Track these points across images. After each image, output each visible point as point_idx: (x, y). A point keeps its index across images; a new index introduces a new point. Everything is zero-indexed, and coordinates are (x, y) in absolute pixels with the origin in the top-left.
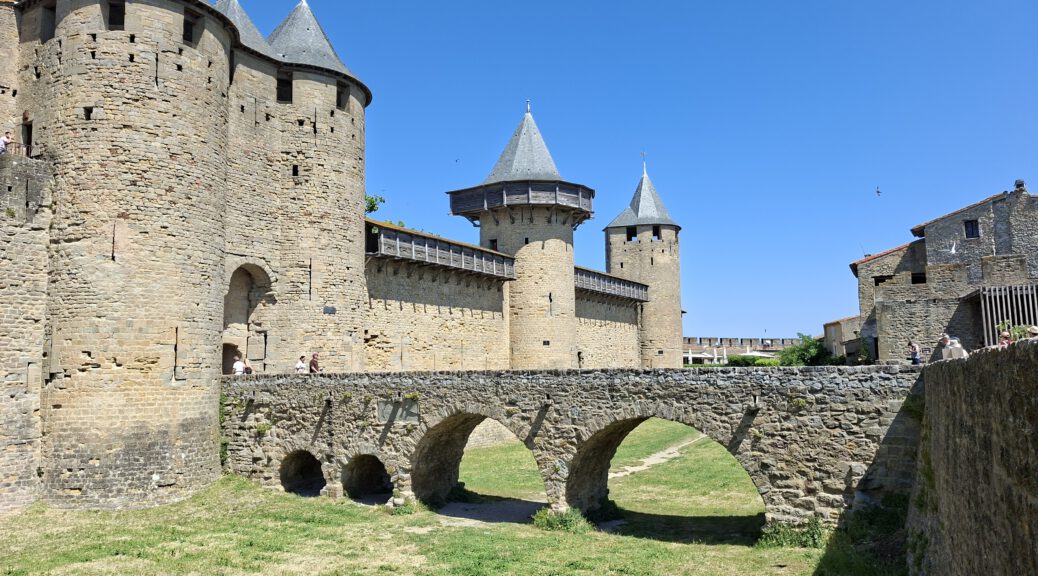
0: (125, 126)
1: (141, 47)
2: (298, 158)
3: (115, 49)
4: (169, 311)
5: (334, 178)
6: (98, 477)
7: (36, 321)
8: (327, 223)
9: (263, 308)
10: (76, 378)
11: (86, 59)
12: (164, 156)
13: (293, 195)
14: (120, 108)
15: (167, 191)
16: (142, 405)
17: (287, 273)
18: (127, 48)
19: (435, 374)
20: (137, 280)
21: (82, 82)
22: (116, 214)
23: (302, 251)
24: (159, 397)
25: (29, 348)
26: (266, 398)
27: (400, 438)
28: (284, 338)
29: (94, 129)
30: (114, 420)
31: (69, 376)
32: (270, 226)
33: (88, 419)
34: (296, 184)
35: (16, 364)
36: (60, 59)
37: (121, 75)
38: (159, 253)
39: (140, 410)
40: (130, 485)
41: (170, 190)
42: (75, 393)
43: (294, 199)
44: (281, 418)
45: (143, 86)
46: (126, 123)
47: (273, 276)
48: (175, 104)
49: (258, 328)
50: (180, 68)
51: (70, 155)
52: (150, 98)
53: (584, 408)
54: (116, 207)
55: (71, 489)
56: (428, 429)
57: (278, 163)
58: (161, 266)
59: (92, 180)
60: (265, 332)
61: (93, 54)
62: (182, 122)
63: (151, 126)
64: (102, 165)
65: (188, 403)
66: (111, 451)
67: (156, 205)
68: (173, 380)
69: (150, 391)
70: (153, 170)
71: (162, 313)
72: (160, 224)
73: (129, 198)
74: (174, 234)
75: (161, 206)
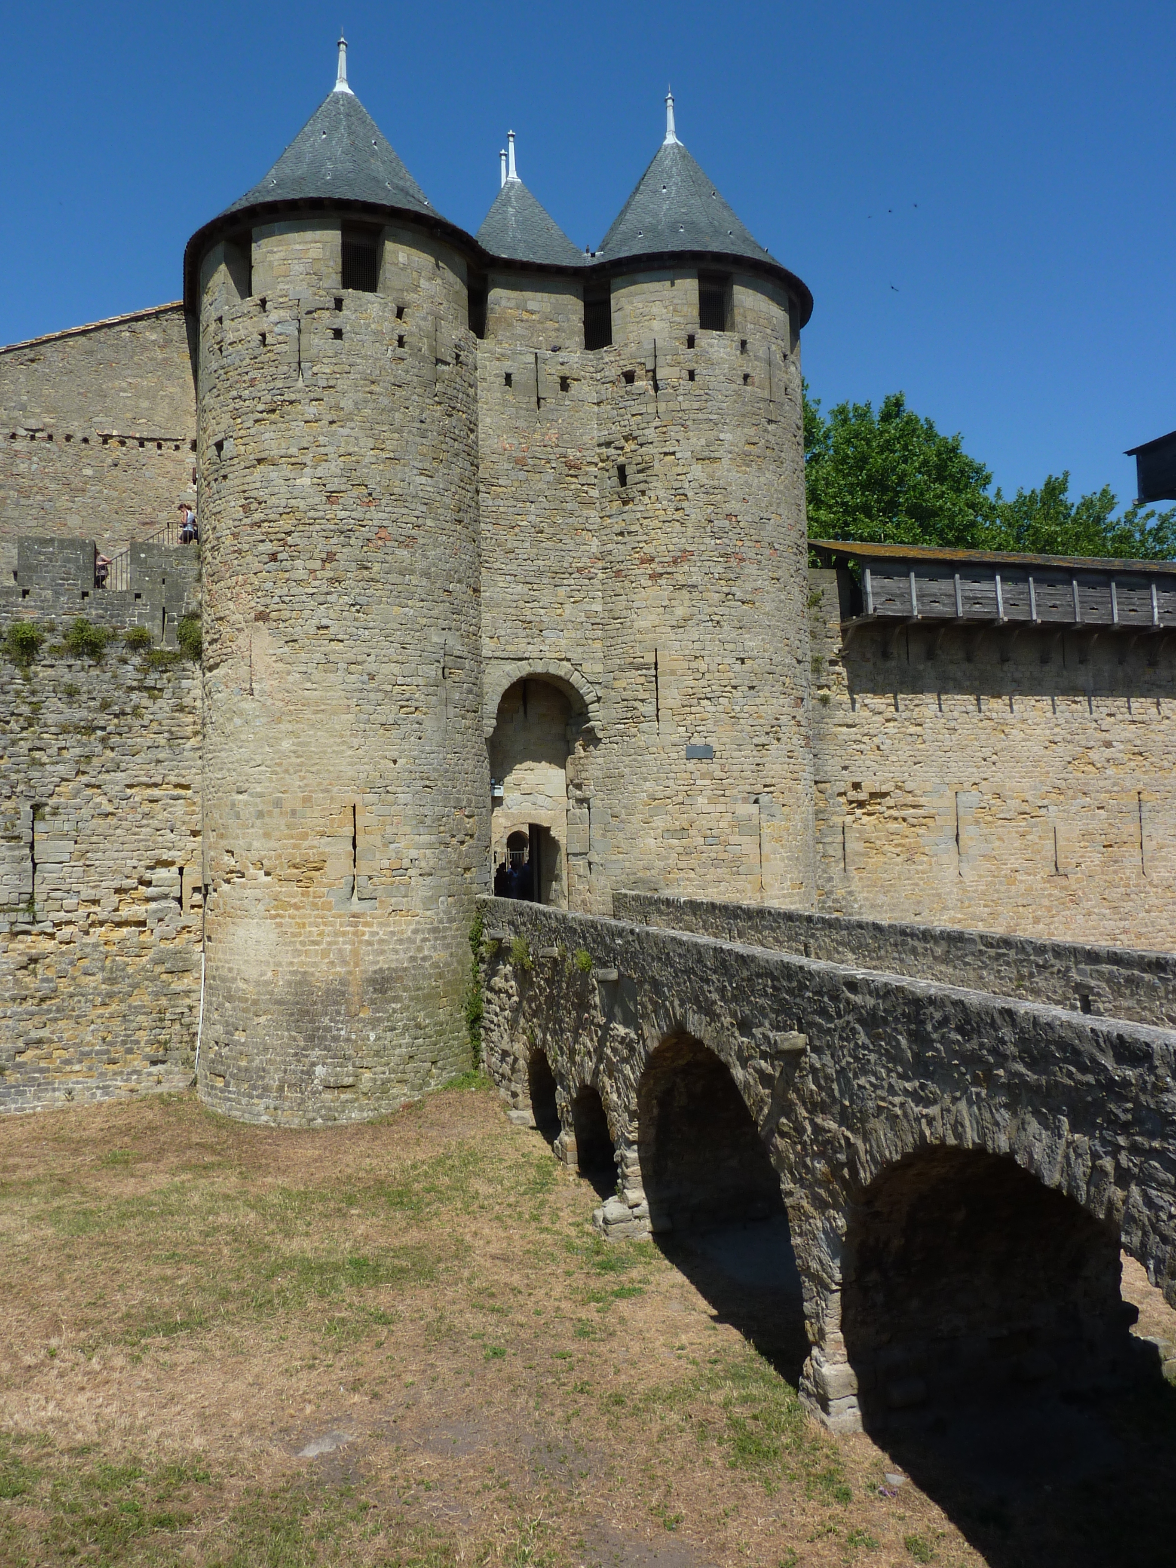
0: (260, 461)
1: (275, 316)
2: (627, 449)
3: (243, 333)
4: (339, 778)
5: (700, 475)
6: (243, 1061)
8: (685, 573)
9: (581, 753)
10: (221, 895)
11: (216, 362)
12: (317, 500)
13: (619, 526)
15: (324, 561)
17: (617, 684)
18: (257, 326)
20: (284, 726)
21: (211, 401)
22: (253, 615)
23: (639, 637)
24: (327, 930)
28: (616, 812)
29: (225, 477)
30: (264, 968)
31: (217, 891)
32: (578, 596)
33: (235, 962)
34: (625, 503)
37: (251, 375)
38: (317, 676)
39: (298, 953)
40: (281, 1081)
41: (330, 557)
43: (621, 534)
45: (280, 384)
46: (258, 456)
47: (589, 693)
48: (333, 402)
49: (578, 793)
50: (338, 334)
54: (253, 604)
55: (216, 1075)
56: (649, 1055)
57: (590, 469)
58: (321, 698)
59: (226, 563)
60: (587, 801)
61: (221, 351)
62: (346, 431)
63: (293, 451)
64: (235, 536)
65: (381, 941)
66: (261, 1020)
67: (307, 590)
68: (355, 898)
69: (312, 920)
70: (301, 528)
71: (325, 783)
72: (315, 622)
73: (269, 585)
74: (340, 637)
75: (315, 590)
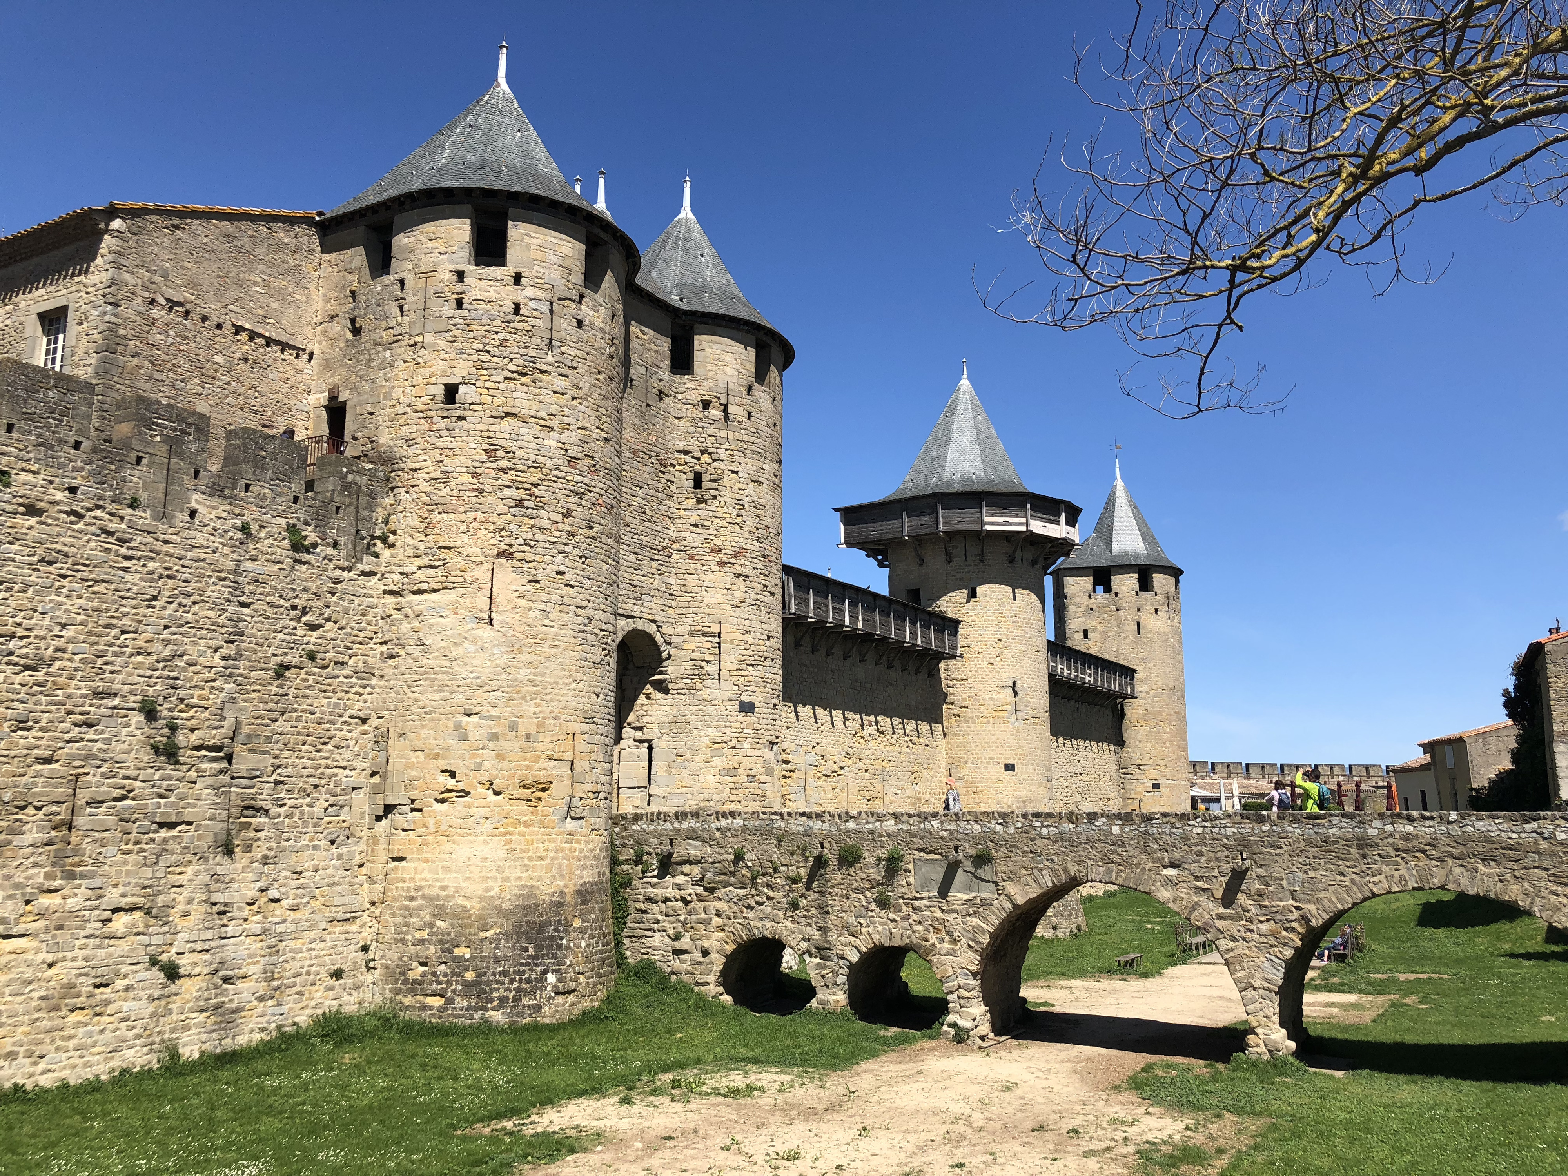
0: (507, 414)
1: (530, 292)
2: (702, 461)
3: (493, 295)
4: (565, 708)
5: (752, 493)
6: (469, 976)
7: (364, 721)
8: (744, 565)
9: (646, 701)
10: (432, 814)
11: (448, 310)
12: (560, 462)
13: (694, 519)
14: (501, 386)
15: (564, 516)
16: (530, 859)
17: (686, 646)
18: (510, 294)
19: (1025, 816)
20: (524, 657)
21: (443, 344)
22: (495, 552)
23: (707, 611)
24: (551, 846)
25: (354, 764)
26: (694, 849)
27: (959, 920)
28: (681, 751)
29: (460, 418)
30: (490, 883)
31: (420, 810)
33: (451, 880)
34: (699, 502)
35: (338, 790)
36: (401, 308)
37: (500, 336)
38: (554, 615)
39: (527, 868)
40: (518, 990)
42: (430, 839)
43: (696, 526)
44: (726, 885)
45: (533, 353)
46: (506, 409)
47: (665, 650)
48: (576, 381)
49: (639, 735)
50: (580, 323)
51: (422, 458)
52: (542, 372)
53: (1312, 874)
54: (494, 541)
55: (428, 995)
56: (1015, 906)
57: (671, 469)
58: (557, 635)
59: (458, 498)
60: (649, 741)
61: (459, 304)
62: (582, 408)
63: (542, 414)
64: (474, 475)
65: (586, 857)
66: (488, 934)
67: (549, 538)
68: (569, 819)
69: (539, 837)
70: (547, 483)
71: (556, 710)
72: (555, 568)
73: (513, 527)
74: (573, 583)
75: (555, 540)
